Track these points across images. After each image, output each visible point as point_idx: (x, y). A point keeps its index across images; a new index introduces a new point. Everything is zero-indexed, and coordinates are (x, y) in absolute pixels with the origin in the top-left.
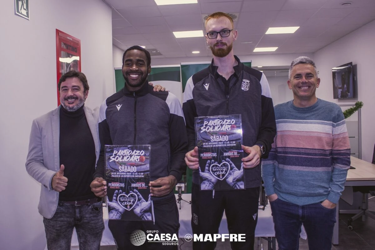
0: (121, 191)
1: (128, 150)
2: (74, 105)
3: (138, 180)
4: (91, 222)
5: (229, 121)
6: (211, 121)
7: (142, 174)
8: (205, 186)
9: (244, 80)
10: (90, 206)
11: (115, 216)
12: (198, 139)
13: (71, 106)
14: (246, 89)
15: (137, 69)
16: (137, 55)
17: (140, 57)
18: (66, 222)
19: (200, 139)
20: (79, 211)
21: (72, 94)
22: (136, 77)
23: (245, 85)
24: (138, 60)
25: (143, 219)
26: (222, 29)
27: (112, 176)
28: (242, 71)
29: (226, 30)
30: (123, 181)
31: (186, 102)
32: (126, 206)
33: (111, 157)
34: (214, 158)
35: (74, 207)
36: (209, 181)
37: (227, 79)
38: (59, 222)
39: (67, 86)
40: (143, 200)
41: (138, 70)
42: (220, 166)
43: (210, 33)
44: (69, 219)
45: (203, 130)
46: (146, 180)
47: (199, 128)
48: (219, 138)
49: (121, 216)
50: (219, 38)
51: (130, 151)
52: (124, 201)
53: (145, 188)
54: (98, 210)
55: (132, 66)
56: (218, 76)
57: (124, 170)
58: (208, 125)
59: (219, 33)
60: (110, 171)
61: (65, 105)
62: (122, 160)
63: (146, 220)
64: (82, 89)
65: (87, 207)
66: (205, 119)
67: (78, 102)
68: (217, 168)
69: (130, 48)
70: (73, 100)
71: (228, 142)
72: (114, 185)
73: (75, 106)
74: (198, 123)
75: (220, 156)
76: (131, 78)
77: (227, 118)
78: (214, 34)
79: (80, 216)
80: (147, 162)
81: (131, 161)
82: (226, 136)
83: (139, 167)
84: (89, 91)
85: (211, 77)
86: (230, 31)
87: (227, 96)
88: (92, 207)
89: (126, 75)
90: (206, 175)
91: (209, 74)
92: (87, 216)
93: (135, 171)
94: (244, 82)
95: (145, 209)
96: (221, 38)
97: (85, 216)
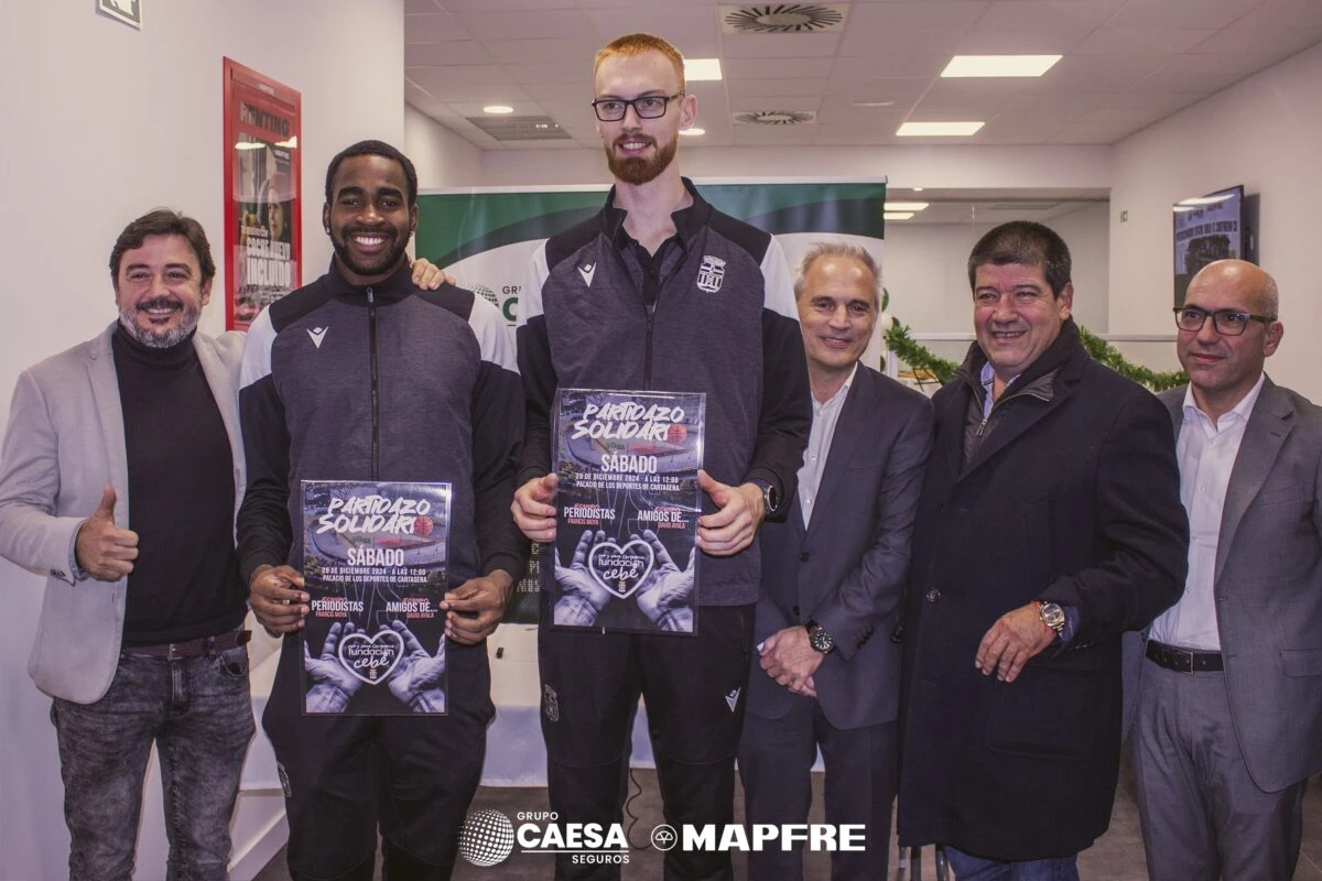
0: (350, 624)
1: (378, 497)
2: (169, 325)
3: (409, 591)
4: (217, 713)
5: (665, 410)
6: (609, 404)
7: (423, 572)
8: (568, 614)
9: (707, 259)
10: (217, 660)
11: (327, 702)
12: (560, 459)
13: (160, 330)
14: (711, 286)
15: (381, 219)
16: (379, 174)
17: (388, 181)
18: (136, 717)
19: (567, 461)
20: (183, 676)
21: (166, 293)
22: (375, 245)
23: (711, 275)
24: (383, 192)
25: (417, 709)
26: (642, 91)
27: (324, 577)
28: (703, 231)
29: (655, 95)
30: (360, 594)
31: (525, 323)
32: (365, 672)
33: (322, 520)
34: (605, 523)
35: (167, 666)
36: (583, 596)
37: (652, 251)
38: (116, 717)
39: (147, 262)
40: (421, 651)
41: (382, 223)
42: (622, 551)
43: (603, 104)
44: (146, 706)
45: (581, 431)
46: (433, 592)
47: (569, 424)
48: (629, 463)
49: (346, 701)
50: (630, 120)
51: (383, 501)
52: (361, 657)
53: (428, 616)
54: (239, 673)
55: (363, 206)
56: (624, 241)
57: (363, 561)
58: (597, 417)
59: (633, 103)
60: (316, 562)
61: (137, 328)
62: (358, 529)
63: (427, 711)
64: (197, 274)
65: (206, 664)
66: (591, 398)
67: (181, 316)
68: (614, 559)
69: (354, 147)
70: (166, 311)
71: (657, 479)
72: (329, 606)
73: (172, 331)
74: (567, 408)
75: (625, 520)
76: (361, 248)
77: (661, 403)
78: (616, 106)
79: (184, 694)
80: (438, 536)
81: (388, 531)
82: (651, 458)
83: (414, 552)
84: (214, 279)
85: (604, 243)
86: (666, 99)
87: (648, 307)
88: (221, 661)
89: (344, 237)
90: (572, 575)
91: (597, 235)
92: (208, 691)
93: (399, 562)
94: (708, 265)
95: (425, 678)
96: (639, 122)
97: (200, 693)
